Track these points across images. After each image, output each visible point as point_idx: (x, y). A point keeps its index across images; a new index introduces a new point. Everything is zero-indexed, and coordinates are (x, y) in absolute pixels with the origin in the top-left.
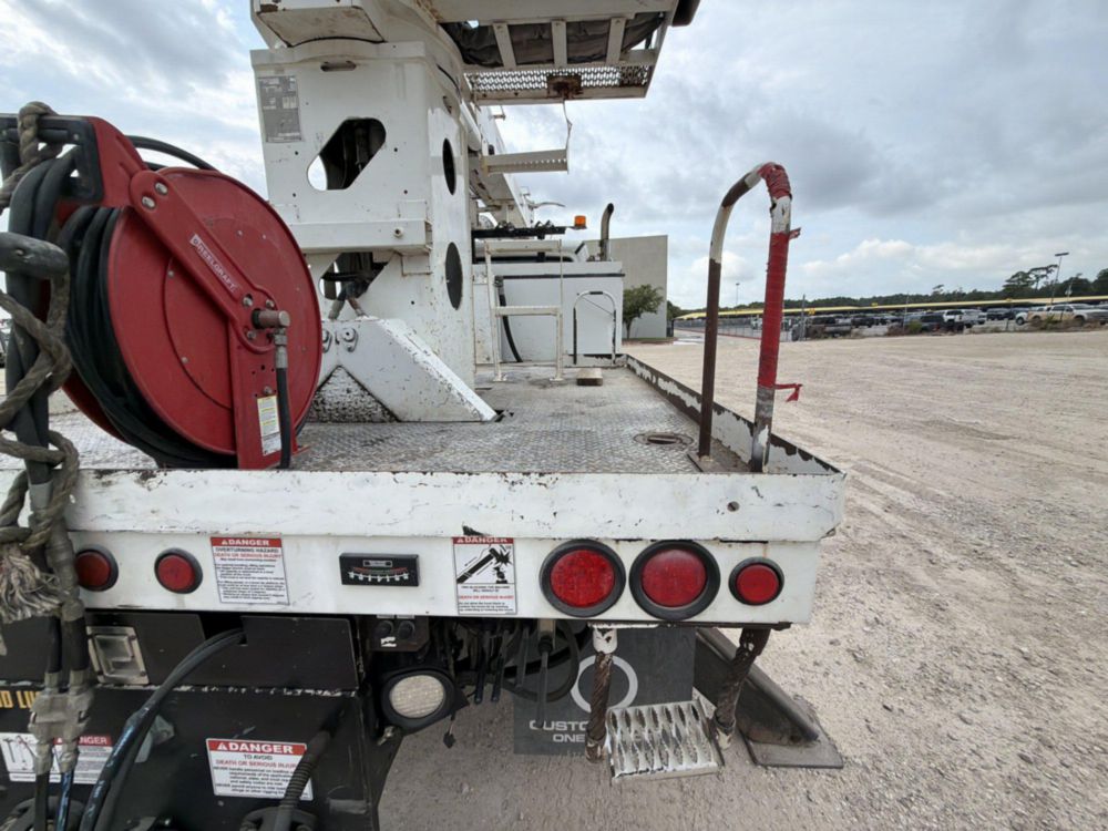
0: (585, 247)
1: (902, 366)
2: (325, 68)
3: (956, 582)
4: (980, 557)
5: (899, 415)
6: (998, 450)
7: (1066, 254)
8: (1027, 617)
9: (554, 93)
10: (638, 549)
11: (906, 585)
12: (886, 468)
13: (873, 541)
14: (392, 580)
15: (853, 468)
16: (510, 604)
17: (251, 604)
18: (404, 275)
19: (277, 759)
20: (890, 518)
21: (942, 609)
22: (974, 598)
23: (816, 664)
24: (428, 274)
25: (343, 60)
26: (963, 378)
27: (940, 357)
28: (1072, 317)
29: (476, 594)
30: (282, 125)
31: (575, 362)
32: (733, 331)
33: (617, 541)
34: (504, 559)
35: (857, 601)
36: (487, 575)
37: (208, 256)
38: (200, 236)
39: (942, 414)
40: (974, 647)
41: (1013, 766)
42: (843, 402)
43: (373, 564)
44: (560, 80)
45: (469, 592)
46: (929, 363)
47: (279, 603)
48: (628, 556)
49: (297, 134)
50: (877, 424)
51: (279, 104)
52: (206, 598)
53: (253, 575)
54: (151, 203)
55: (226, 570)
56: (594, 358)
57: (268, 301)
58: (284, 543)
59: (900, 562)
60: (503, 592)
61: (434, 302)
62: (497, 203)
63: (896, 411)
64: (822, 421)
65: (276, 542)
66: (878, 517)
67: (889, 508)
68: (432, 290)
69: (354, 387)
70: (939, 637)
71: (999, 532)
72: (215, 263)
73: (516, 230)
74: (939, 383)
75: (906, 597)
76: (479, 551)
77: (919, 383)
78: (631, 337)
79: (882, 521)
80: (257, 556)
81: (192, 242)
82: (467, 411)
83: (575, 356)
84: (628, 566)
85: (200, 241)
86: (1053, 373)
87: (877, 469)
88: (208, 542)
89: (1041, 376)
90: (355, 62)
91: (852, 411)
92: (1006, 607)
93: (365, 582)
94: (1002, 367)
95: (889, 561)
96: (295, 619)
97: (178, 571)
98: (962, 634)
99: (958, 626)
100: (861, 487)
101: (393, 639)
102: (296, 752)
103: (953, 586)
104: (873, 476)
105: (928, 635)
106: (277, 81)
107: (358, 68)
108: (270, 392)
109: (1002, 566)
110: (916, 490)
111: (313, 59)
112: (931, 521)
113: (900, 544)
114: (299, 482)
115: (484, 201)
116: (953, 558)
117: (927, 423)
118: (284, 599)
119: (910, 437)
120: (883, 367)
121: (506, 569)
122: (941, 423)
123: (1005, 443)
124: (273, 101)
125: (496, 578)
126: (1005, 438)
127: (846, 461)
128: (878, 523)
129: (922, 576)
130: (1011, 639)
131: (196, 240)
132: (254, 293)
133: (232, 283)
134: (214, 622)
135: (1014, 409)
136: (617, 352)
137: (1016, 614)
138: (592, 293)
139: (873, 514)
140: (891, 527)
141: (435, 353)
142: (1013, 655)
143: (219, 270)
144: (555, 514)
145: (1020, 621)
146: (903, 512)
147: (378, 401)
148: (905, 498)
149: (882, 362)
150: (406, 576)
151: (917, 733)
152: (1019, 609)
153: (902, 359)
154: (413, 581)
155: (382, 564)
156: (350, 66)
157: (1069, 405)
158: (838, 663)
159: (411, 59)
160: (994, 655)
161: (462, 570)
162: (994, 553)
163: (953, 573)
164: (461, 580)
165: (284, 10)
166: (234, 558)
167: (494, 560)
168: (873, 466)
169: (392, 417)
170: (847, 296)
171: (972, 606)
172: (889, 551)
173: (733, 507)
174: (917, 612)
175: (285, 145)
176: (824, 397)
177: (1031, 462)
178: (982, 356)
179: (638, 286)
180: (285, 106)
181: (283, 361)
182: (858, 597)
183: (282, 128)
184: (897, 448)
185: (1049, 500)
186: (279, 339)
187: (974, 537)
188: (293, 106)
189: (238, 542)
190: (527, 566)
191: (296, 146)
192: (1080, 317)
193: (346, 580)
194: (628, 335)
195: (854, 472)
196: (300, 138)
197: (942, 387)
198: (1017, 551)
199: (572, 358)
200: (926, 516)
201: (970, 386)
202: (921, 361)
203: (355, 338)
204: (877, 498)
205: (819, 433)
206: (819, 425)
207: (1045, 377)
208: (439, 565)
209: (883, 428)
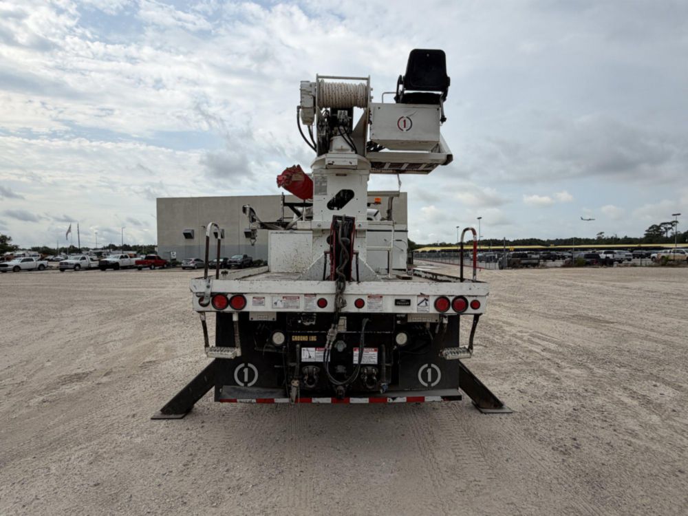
0: (379, 213)
1: (568, 286)
2: (337, 175)
4: (580, 365)
5: (559, 312)
6: (606, 328)
7: (679, 214)
8: (591, 381)
9: (395, 171)
10: (453, 298)
11: (545, 373)
13: (534, 361)
15: (530, 335)
16: (428, 310)
17: (374, 311)
19: (370, 353)
20: (543, 353)
21: (558, 379)
22: (572, 376)
25: (343, 174)
26: (602, 294)
27: (593, 281)
29: (421, 308)
30: (321, 190)
32: (456, 262)
33: (449, 296)
34: (427, 300)
36: (424, 304)
39: (581, 312)
41: (570, 410)
42: (528, 305)
45: (419, 308)
46: (585, 285)
48: (451, 299)
50: (546, 316)
51: (321, 184)
52: (364, 310)
53: (375, 304)
55: (370, 303)
58: (383, 297)
59: (545, 367)
60: (426, 307)
63: (558, 310)
64: (515, 315)
65: (381, 297)
66: (538, 353)
67: (544, 350)
70: (555, 386)
71: (591, 357)
74: (587, 296)
75: (544, 376)
76: (422, 298)
77: (575, 296)
80: (377, 300)
84: (451, 301)
86: (655, 292)
88: (367, 296)
89: (648, 293)
90: (347, 174)
91: (533, 310)
92: (584, 378)
94: (627, 288)
95: (540, 367)
97: (360, 303)
98: (564, 385)
101: (400, 321)
102: (375, 351)
103: (566, 373)
105: (550, 386)
106: (321, 177)
107: (347, 176)
109: (588, 367)
110: (559, 343)
111: (334, 173)
112: (563, 355)
113: (545, 362)
116: (568, 365)
117: (574, 316)
118: (381, 310)
119: (562, 322)
120: (555, 287)
121: (427, 302)
122: (581, 316)
123: (612, 325)
124: (319, 183)
126: (612, 323)
127: (526, 332)
129: (553, 371)
130: (583, 386)
137: (587, 380)
138: (397, 240)
139: (536, 352)
140: (543, 356)
142: (581, 390)
144: (438, 290)
145: (588, 382)
146: (549, 350)
148: (553, 346)
149: (557, 284)
151: (540, 406)
153: (569, 282)
154: (409, 305)
155: (403, 301)
156: (345, 175)
157: (654, 308)
159: (364, 175)
160: (574, 390)
161: (419, 302)
162: (587, 364)
163: (567, 370)
164: (418, 305)
165: (335, 165)
166: (372, 300)
167: (425, 300)
168: (539, 335)
171: (571, 378)
172: (541, 364)
173: (470, 289)
174: (548, 380)
175: (321, 196)
176: (518, 303)
177: (620, 333)
178: (619, 281)
182: (524, 377)
184: (554, 327)
185: (621, 347)
187: (580, 359)
188: (325, 184)
189: (374, 297)
190: (432, 301)
191: (325, 196)
193: (396, 304)
196: (326, 194)
197: (588, 298)
198: (597, 363)
200: (561, 352)
201: (605, 298)
202: (580, 284)
204: (540, 347)
205: (513, 320)
206: (513, 317)
207: (650, 294)
208: (415, 301)
209: (548, 318)
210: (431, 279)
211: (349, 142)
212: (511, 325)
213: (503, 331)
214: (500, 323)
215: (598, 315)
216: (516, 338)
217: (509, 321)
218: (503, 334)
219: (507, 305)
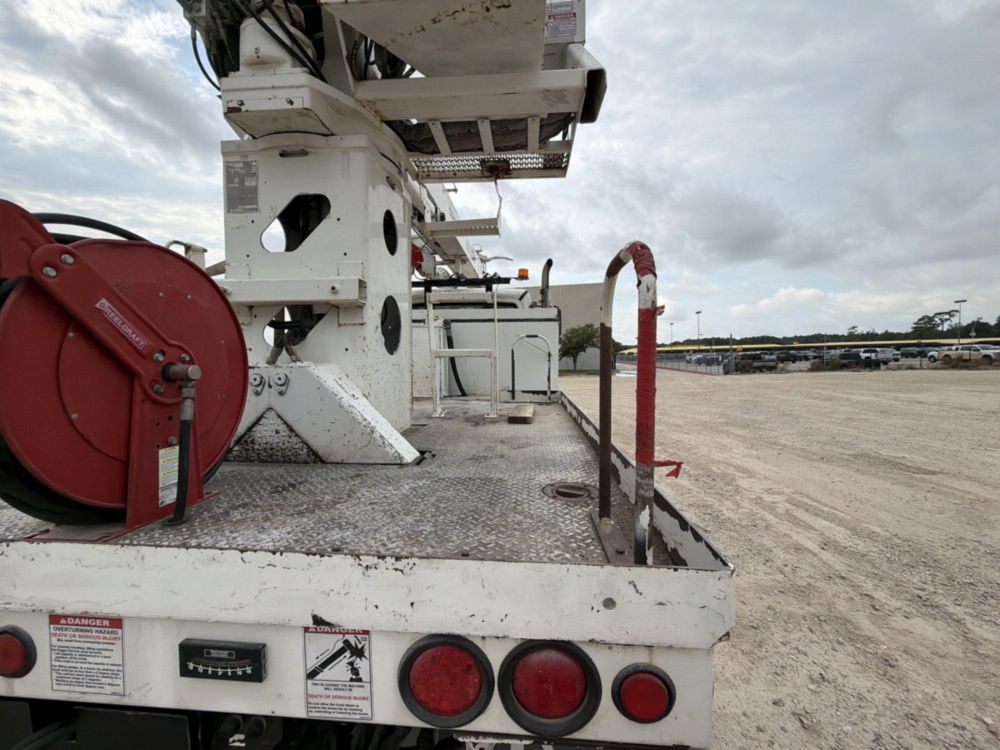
0: (528, 295)
1: (826, 399)
2: (283, 155)
3: (904, 632)
4: (925, 604)
5: (828, 447)
6: (929, 486)
7: (964, 301)
8: (985, 679)
9: (487, 174)
10: (507, 648)
11: (850, 635)
12: (819, 502)
13: (812, 582)
14: (234, 673)
15: (787, 501)
16: (365, 706)
17: (83, 693)
18: (340, 325)
20: (827, 556)
21: (891, 666)
22: (926, 653)
23: (759, 729)
24: (362, 324)
25: (298, 149)
26: (885, 412)
27: (861, 392)
28: (980, 357)
29: (328, 693)
30: (242, 199)
31: (513, 398)
32: (669, 365)
33: (484, 637)
34: (359, 653)
35: (799, 651)
36: (340, 671)
37: (115, 316)
38: (108, 299)
39: (868, 447)
40: (932, 716)
42: (773, 434)
43: (214, 653)
44: (491, 164)
45: (320, 690)
46: (852, 397)
47: (114, 694)
48: (496, 657)
49: (254, 206)
50: (807, 456)
51: (242, 182)
52: (37, 684)
53: (89, 659)
54: (52, 272)
55: (62, 653)
56: (531, 394)
57: (183, 355)
58: (126, 624)
59: (842, 607)
60: (357, 692)
61: (366, 349)
62: (452, 258)
63: (825, 443)
64: (754, 452)
65: (116, 623)
66: (815, 555)
67: (825, 545)
68: (365, 338)
69: (282, 428)
70: (893, 701)
72: (124, 323)
73: (467, 280)
74: (863, 417)
75: (851, 649)
76: (333, 643)
77: (843, 416)
78: (578, 368)
79: (820, 559)
80: (94, 639)
81: (98, 306)
82: (388, 453)
83: (513, 392)
84: (496, 666)
85: (107, 304)
86: (971, 409)
87: (810, 502)
88: (46, 619)
89: (960, 412)
90: (307, 150)
91: (783, 442)
92: (960, 665)
93: (205, 675)
94: (921, 403)
95: (830, 606)
96: (129, 713)
97: (10, 652)
98: (916, 697)
99: (911, 687)
100: (796, 522)
101: (242, 737)
103: (901, 638)
104: (807, 510)
105: (879, 698)
106: (241, 165)
107: (310, 155)
108: (175, 442)
109: (950, 615)
110: (852, 525)
111: (273, 148)
112: (869, 561)
113: (838, 587)
114: (143, 558)
115: (441, 256)
116: (898, 604)
117: (855, 456)
118: (119, 690)
119: (840, 470)
120: (808, 401)
121: (362, 665)
122: (868, 456)
124: (236, 180)
125: (350, 675)
126: (934, 473)
127: (779, 494)
128: (815, 560)
129: (867, 626)
130: (971, 706)
131: (104, 304)
132: (166, 349)
133: (140, 340)
134: (46, 712)
135: (938, 444)
136: (552, 389)
137: (972, 674)
138: (529, 336)
139: (810, 551)
140: (828, 566)
141: (364, 395)
142: (977, 727)
143: (127, 330)
144: (412, 604)
145: (979, 683)
146: (840, 550)
147: (305, 443)
148: (840, 534)
149: (808, 396)
150: (249, 670)
152: (975, 668)
154: (258, 676)
155: (224, 654)
156: (304, 153)
157: (991, 441)
158: (782, 728)
159: (355, 149)
160: (955, 726)
161: (313, 664)
162: (940, 600)
163: (898, 621)
164: (312, 675)
165: (247, 111)
166: (72, 639)
167: (348, 654)
168: (806, 500)
169: (315, 458)
170: (771, 335)
171: (924, 662)
172: (830, 594)
173: (609, 603)
174: (865, 668)
175: (244, 215)
176: (756, 428)
177: (963, 498)
178: (900, 391)
179: (583, 325)
180: (247, 184)
181: (188, 411)
182: (800, 648)
183: (242, 201)
184: (828, 481)
185: (988, 541)
186: (189, 392)
187: (916, 580)
188: (253, 184)
189: (77, 621)
190: (384, 663)
191: (253, 216)
192: (987, 357)
193: (185, 672)
194: (575, 366)
195: (788, 506)
196: (257, 210)
197: (866, 421)
198: (964, 598)
199: (510, 394)
200: (864, 556)
201: (894, 420)
202: (845, 396)
203: (286, 383)
204: (813, 534)
205: (752, 464)
206: (751, 456)
207: (964, 412)
208: (289, 660)
209: (813, 460)
210: (575, 420)
211: (287, 41)
212: (750, 474)
213: (738, 490)
214: (731, 471)
215: (901, 455)
216: (763, 508)
217: (746, 465)
218: (738, 498)
219: (741, 432)
